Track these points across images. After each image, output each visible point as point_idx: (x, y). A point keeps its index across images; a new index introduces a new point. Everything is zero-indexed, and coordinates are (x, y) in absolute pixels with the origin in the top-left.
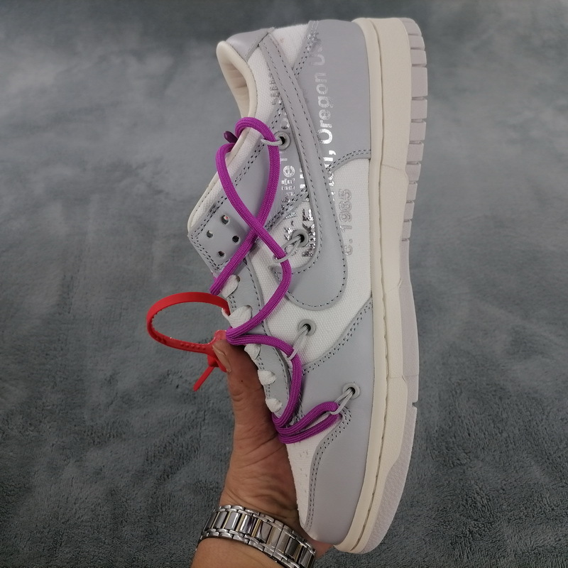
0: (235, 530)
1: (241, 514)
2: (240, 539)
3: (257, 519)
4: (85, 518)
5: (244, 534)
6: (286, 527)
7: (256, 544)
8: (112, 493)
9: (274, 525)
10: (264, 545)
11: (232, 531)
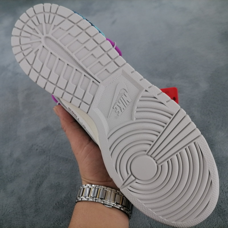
0: (88, 196)
1: (91, 188)
2: (91, 200)
3: (98, 189)
4: (11, 211)
5: (93, 197)
6: (113, 190)
7: (100, 200)
8: (19, 198)
9: (107, 190)
10: (104, 200)
11: (87, 197)
